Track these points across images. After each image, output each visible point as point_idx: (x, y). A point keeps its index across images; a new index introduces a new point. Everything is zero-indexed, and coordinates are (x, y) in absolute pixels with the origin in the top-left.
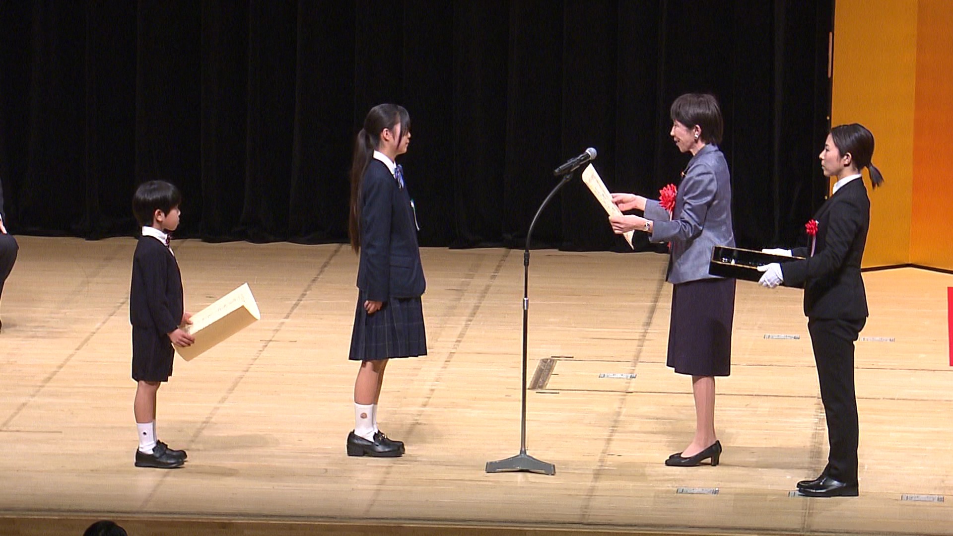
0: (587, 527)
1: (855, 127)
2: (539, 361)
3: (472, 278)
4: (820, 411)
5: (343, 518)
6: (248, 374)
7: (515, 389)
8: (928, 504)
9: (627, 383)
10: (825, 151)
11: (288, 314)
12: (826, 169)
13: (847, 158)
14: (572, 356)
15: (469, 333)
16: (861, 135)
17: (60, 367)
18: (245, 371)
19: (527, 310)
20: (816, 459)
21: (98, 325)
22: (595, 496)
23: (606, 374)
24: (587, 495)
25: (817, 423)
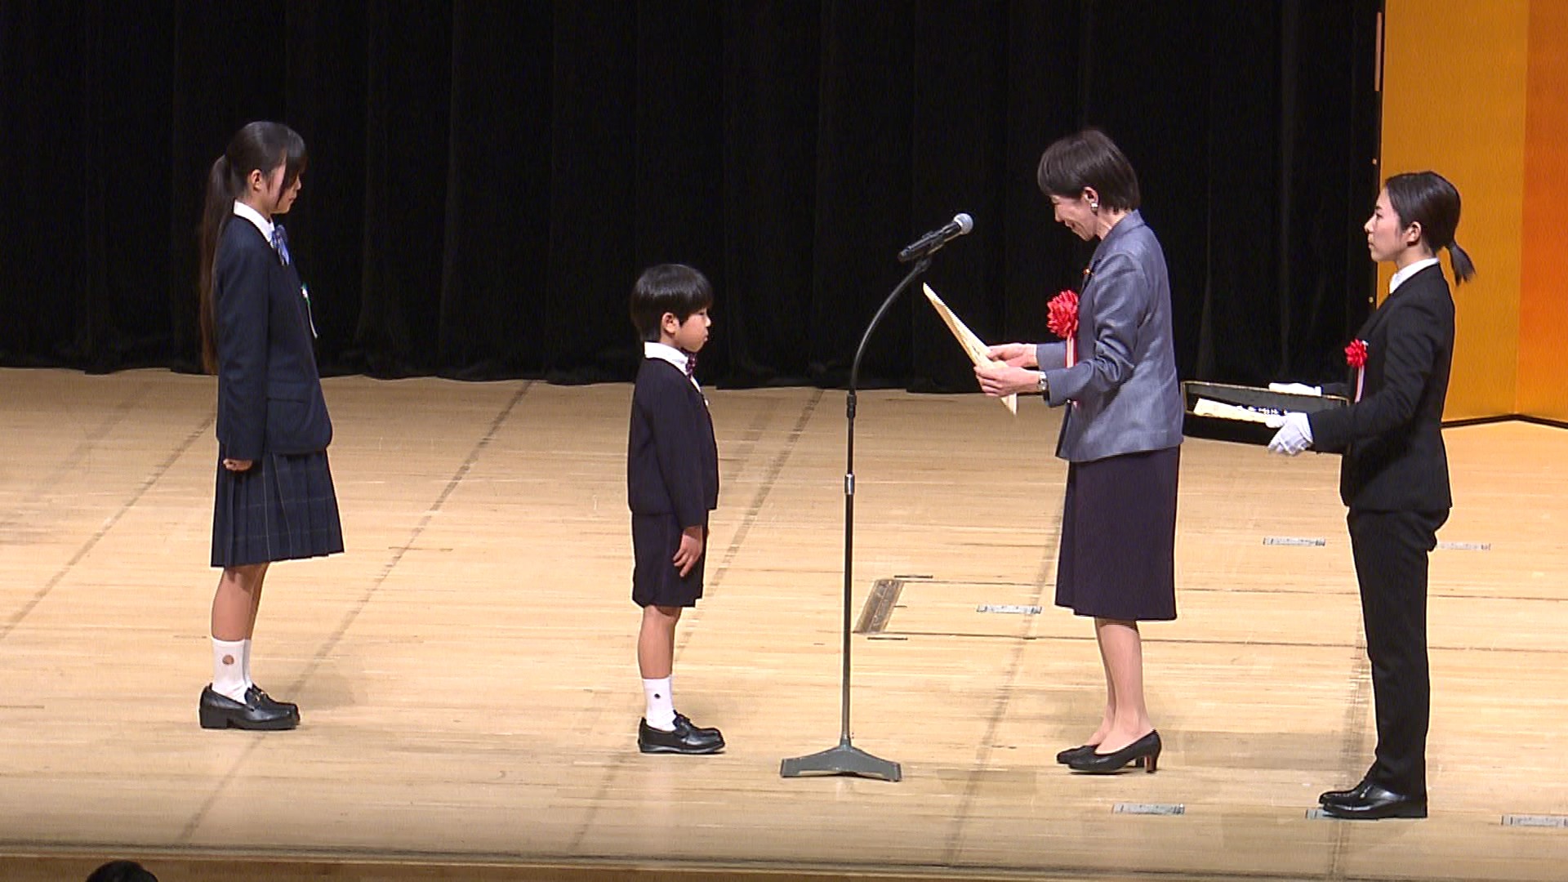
0: (955, 871)
1: (1428, 178)
2: (873, 584)
3: (757, 440)
4: (1360, 670)
5: (531, 856)
6: (367, 607)
7: (832, 632)
8: (1548, 831)
9: (1025, 621)
10: (1375, 217)
11: (437, 502)
12: (1377, 250)
13: (1414, 231)
14: (930, 575)
15: (752, 534)
16: (1439, 192)
17: (42, 594)
18: (362, 601)
19: (852, 496)
20: (1354, 754)
21: (108, 521)
22: (971, 817)
23: (989, 606)
24: (955, 817)
25: (1356, 691)
